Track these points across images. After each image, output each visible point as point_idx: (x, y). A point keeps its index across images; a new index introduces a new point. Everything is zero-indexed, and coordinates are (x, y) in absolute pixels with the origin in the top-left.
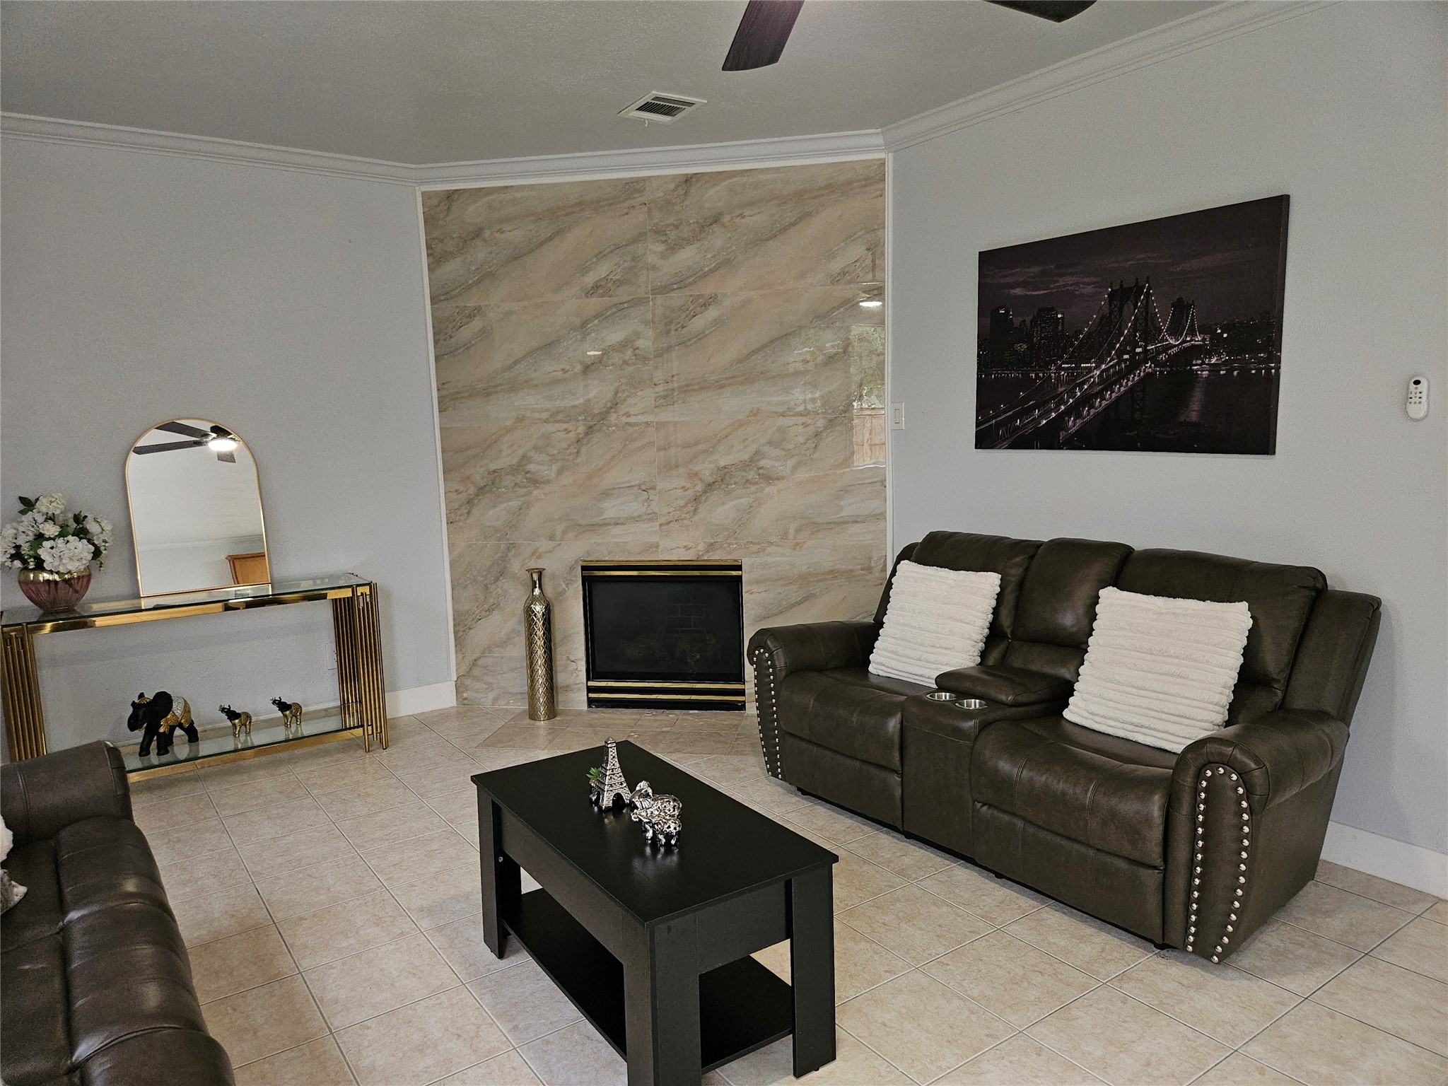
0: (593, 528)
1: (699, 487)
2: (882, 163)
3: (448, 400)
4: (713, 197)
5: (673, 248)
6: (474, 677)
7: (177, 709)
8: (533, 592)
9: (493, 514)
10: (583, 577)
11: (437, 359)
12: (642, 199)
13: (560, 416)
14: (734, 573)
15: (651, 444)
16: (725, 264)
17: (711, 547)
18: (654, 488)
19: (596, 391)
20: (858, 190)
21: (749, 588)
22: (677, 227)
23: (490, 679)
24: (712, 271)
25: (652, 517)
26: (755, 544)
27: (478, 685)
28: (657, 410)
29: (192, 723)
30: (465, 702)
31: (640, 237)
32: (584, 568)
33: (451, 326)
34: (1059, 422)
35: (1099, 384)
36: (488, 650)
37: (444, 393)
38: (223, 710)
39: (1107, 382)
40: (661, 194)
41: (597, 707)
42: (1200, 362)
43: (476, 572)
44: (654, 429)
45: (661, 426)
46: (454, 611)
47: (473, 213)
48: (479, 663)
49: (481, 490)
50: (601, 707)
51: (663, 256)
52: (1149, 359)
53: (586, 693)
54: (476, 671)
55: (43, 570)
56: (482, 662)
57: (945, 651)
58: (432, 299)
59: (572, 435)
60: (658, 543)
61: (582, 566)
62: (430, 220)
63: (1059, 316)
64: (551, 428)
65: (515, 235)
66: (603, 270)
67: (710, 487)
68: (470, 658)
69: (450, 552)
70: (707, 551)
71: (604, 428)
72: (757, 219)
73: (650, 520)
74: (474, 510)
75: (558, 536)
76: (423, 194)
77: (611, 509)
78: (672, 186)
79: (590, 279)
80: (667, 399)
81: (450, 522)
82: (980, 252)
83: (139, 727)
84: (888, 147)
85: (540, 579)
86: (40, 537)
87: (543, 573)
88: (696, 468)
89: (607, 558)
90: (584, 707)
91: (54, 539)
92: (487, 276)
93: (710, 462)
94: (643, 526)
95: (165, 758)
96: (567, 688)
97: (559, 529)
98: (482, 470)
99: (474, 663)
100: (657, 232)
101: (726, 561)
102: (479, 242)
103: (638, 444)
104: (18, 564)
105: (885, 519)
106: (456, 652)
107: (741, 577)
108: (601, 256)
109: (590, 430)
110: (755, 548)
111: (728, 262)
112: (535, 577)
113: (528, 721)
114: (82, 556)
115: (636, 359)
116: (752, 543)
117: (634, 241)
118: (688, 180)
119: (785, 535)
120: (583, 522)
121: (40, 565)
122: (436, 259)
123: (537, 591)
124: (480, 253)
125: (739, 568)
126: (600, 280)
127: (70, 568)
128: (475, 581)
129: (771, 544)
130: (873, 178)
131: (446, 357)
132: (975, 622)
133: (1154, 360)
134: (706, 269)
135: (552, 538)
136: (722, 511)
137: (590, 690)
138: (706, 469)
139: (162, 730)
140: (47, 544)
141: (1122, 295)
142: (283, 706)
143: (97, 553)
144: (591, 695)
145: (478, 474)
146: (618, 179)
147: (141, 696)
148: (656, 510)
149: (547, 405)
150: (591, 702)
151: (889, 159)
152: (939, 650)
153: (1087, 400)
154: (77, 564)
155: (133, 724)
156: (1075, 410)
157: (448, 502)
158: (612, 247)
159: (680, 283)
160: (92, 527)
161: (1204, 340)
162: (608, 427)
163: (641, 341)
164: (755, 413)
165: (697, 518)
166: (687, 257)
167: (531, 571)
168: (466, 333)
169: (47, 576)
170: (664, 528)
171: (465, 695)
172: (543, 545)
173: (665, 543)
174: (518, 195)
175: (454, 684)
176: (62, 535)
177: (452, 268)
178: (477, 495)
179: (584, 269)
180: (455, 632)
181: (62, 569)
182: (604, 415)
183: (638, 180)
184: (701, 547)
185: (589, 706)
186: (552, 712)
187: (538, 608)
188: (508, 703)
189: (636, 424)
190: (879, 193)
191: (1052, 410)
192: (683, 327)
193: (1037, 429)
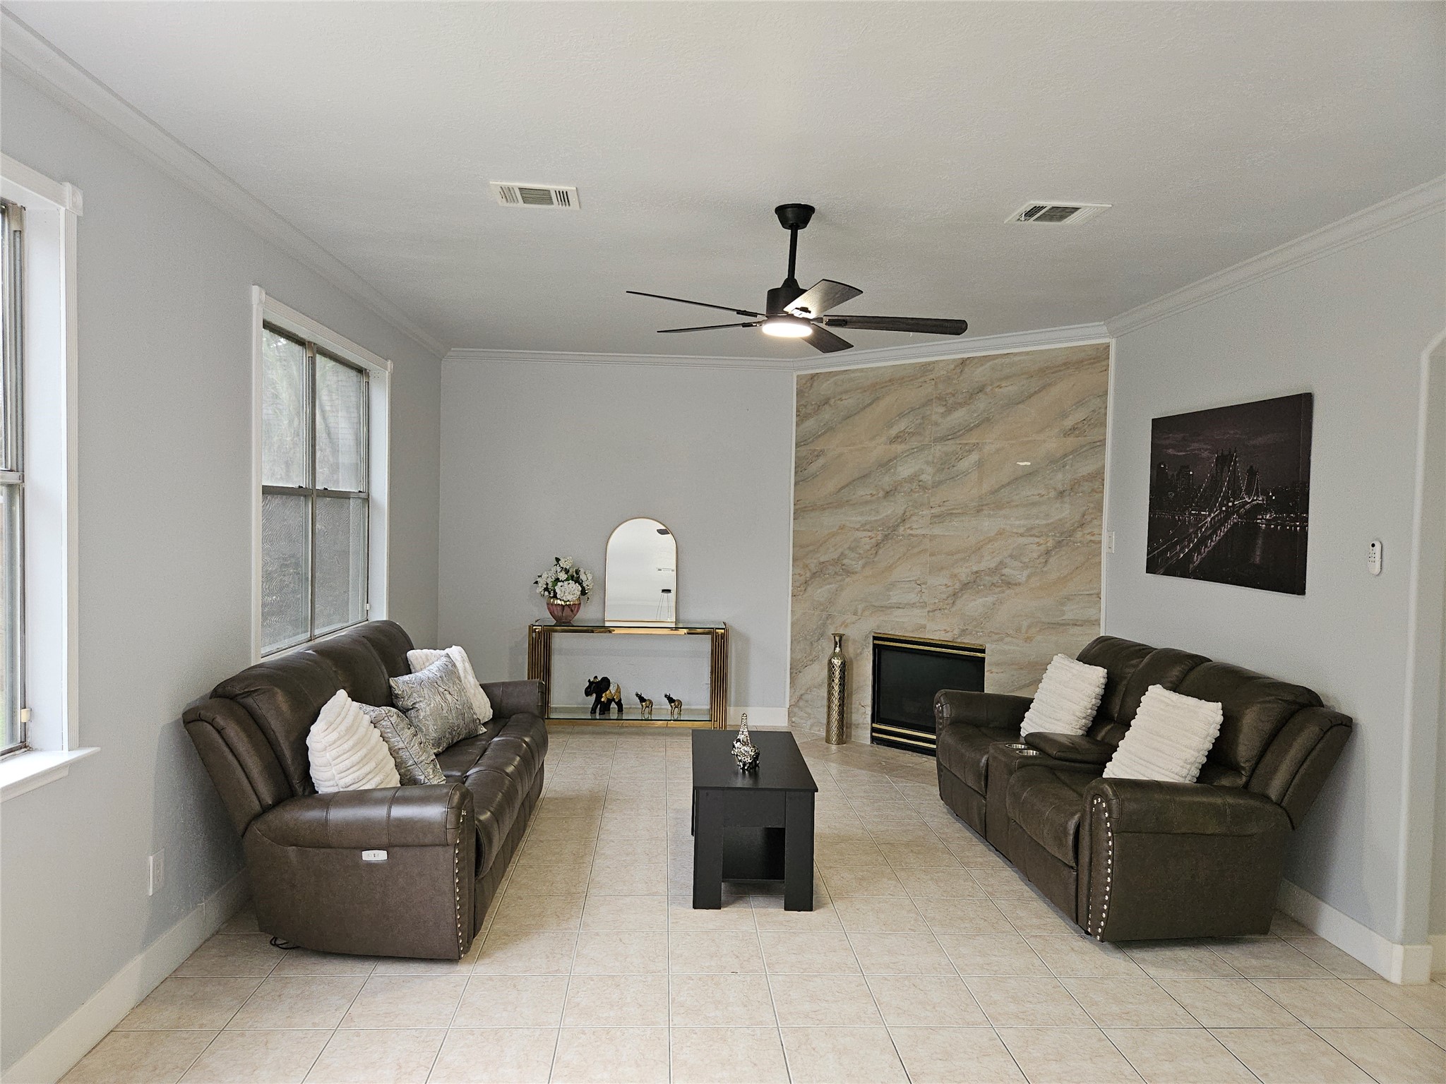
0: (883, 609)
1: (957, 586)
2: (1108, 347)
3: (800, 511)
4: (979, 374)
5: (950, 411)
6: (799, 707)
7: (613, 689)
8: (835, 650)
9: (820, 592)
10: (874, 645)
11: (796, 484)
12: (932, 377)
13: (868, 527)
14: (979, 655)
15: (925, 551)
16: (986, 421)
17: (963, 632)
18: (925, 583)
19: (890, 510)
20: (1087, 367)
21: (990, 669)
22: (954, 395)
23: (809, 710)
24: (977, 426)
25: (924, 605)
26: (996, 634)
27: (802, 714)
28: (931, 526)
29: (620, 700)
30: (793, 724)
31: (928, 402)
32: (875, 638)
33: (806, 462)
34: (1189, 557)
35: (1210, 528)
36: (809, 689)
37: (797, 507)
38: (637, 695)
39: (1215, 527)
40: (945, 372)
41: (877, 744)
42: (1261, 517)
43: (806, 632)
44: (928, 540)
45: (933, 538)
46: (792, 658)
47: (825, 388)
48: (803, 697)
49: (814, 575)
50: (880, 744)
51: (943, 415)
52: (1235, 512)
53: (869, 732)
54: (801, 703)
55: (557, 599)
56: (806, 697)
57: (1056, 722)
58: (796, 444)
59: (873, 540)
60: (925, 625)
61: (873, 637)
62: (800, 393)
63: (1191, 473)
64: (860, 534)
65: (849, 402)
66: (902, 425)
67: (965, 586)
68: (798, 694)
69: (792, 618)
70: (960, 635)
71: (895, 537)
72: (1010, 389)
73: (923, 607)
74: (809, 589)
75: (859, 614)
76: (798, 376)
77: (896, 596)
78: (952, 366)
79: (893, 432)
80: (938, 518)
81: (793, 596)
82: (1153, 420)
83: (591, 695)
84: (1112, 333)
85: (840, 641)
86: (557, 580)
87: (844, 638)
88: (956, 571)
89: (890, 633)
90: (868, 742)
91: (563, 582)
92: (830, 429)
93: (966, 568)
94: (916, 611)
95: (602, 717)
96: (857, 726)
97: (860, 607)
98: (815, 561)
99: (801, 698)
100: (939, 398)
101: (974, 645)
102: (827, 407)
103: (916, 550)
104: (546, 593)
105: (1099, 625)
106: (790, 687)
107: (984, 658)
108: (901, 415)
109: (886, 537)
110: (996, 637)
111: (988, 420)
112: (837, 639)
113: (824, 743)
114: (575, 592)
115: (920, 489)
116: (993, 632)
117: (924, 405)
118: (964, 362)
119: (1018, 630)
120: (876, 604)
121: (555, 596)
122: (802, 418)
123: (838, 649)
124: (827, 414)
125: (983, 651)
126: (900, 432)
127: (569, 598)
128: (806, 639)
129: (1008, 635)
130: (1099, 356)
131: (801, 483)
132: (1080, 702)
133: (1237, 512)
134: (972, 425)
135: (855, 614)
136: (974, 604)
137: (873, 730)
138: (964, 572)
139: (603, 700)
140: (560, 584)
141: (1224, 460)
142: (671, 700)
143: (583, 592)
144: (874, 734)
145: (813, 564)
146: (916, 363)
147: (596, 677)
148: (926, 600)
149: (859, 518)
150: (873, 739)
151: (1113, 342)
152: (1053, 721)
153: (1203, 541)
154: (572, 596)
155: (588, 693)
156: (1197, 548)
157: (794, 581)
158: (910, 410)
159: (952, 435)
160: (583, 577)
161: (1263, 500)
162: (898, 536)
163: (924, 475)
164: (1000, 533)
165: (954, 609)
166: (959, 415)
167: (835, 635)
168: (814, 468)
169: (559, 602)
170: (931, 614)
171: (793, 719)
172: (850, 618)
173: (930, 626)
174: (852, 375)
175: (787, 710)
176: (567, 580)
177: (810, 423)
178: (811, 578)
179: (890, 425)
180: (791, 673)
181: (564, 598)
182: (895, 528)
183: (929, 363)
184: (956, 632)
185: (872, 742)
186: (841, 741)
187: (837, 662)
188: (819, 730)
189: (916, 536)
190: (1104, 368)
191: (1186, 547)
192: (954, 466)
193: (1177, 560)
